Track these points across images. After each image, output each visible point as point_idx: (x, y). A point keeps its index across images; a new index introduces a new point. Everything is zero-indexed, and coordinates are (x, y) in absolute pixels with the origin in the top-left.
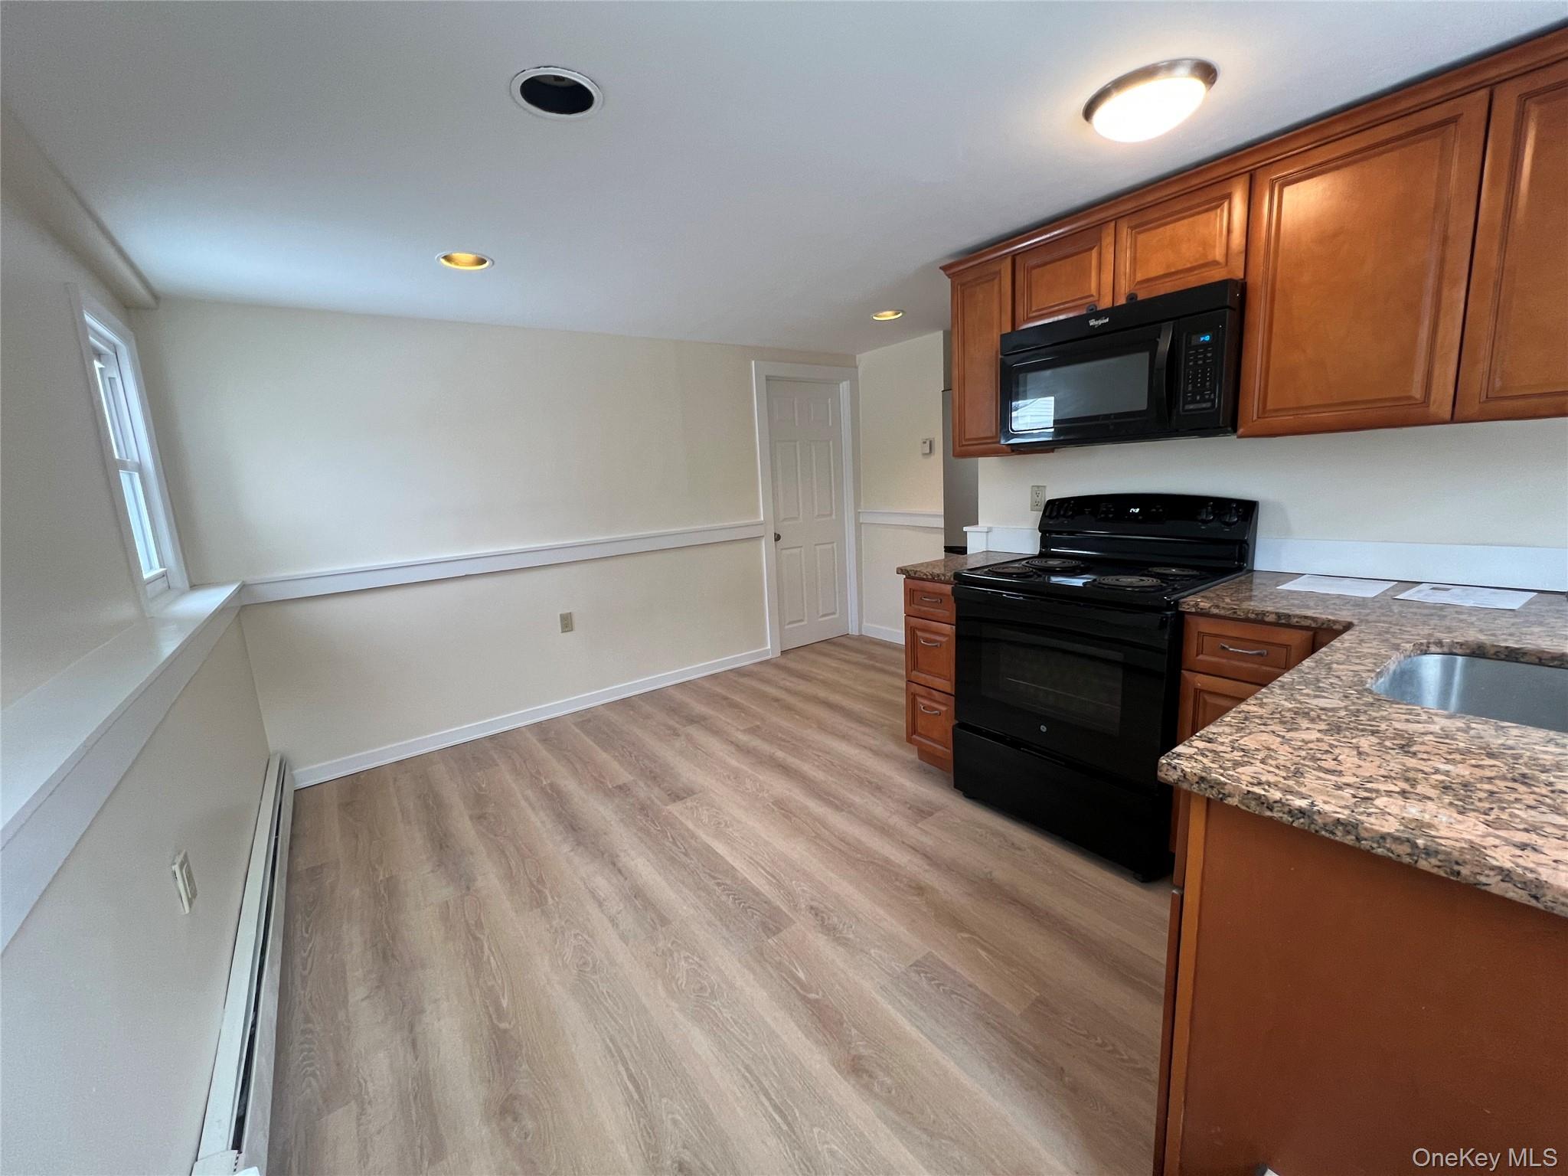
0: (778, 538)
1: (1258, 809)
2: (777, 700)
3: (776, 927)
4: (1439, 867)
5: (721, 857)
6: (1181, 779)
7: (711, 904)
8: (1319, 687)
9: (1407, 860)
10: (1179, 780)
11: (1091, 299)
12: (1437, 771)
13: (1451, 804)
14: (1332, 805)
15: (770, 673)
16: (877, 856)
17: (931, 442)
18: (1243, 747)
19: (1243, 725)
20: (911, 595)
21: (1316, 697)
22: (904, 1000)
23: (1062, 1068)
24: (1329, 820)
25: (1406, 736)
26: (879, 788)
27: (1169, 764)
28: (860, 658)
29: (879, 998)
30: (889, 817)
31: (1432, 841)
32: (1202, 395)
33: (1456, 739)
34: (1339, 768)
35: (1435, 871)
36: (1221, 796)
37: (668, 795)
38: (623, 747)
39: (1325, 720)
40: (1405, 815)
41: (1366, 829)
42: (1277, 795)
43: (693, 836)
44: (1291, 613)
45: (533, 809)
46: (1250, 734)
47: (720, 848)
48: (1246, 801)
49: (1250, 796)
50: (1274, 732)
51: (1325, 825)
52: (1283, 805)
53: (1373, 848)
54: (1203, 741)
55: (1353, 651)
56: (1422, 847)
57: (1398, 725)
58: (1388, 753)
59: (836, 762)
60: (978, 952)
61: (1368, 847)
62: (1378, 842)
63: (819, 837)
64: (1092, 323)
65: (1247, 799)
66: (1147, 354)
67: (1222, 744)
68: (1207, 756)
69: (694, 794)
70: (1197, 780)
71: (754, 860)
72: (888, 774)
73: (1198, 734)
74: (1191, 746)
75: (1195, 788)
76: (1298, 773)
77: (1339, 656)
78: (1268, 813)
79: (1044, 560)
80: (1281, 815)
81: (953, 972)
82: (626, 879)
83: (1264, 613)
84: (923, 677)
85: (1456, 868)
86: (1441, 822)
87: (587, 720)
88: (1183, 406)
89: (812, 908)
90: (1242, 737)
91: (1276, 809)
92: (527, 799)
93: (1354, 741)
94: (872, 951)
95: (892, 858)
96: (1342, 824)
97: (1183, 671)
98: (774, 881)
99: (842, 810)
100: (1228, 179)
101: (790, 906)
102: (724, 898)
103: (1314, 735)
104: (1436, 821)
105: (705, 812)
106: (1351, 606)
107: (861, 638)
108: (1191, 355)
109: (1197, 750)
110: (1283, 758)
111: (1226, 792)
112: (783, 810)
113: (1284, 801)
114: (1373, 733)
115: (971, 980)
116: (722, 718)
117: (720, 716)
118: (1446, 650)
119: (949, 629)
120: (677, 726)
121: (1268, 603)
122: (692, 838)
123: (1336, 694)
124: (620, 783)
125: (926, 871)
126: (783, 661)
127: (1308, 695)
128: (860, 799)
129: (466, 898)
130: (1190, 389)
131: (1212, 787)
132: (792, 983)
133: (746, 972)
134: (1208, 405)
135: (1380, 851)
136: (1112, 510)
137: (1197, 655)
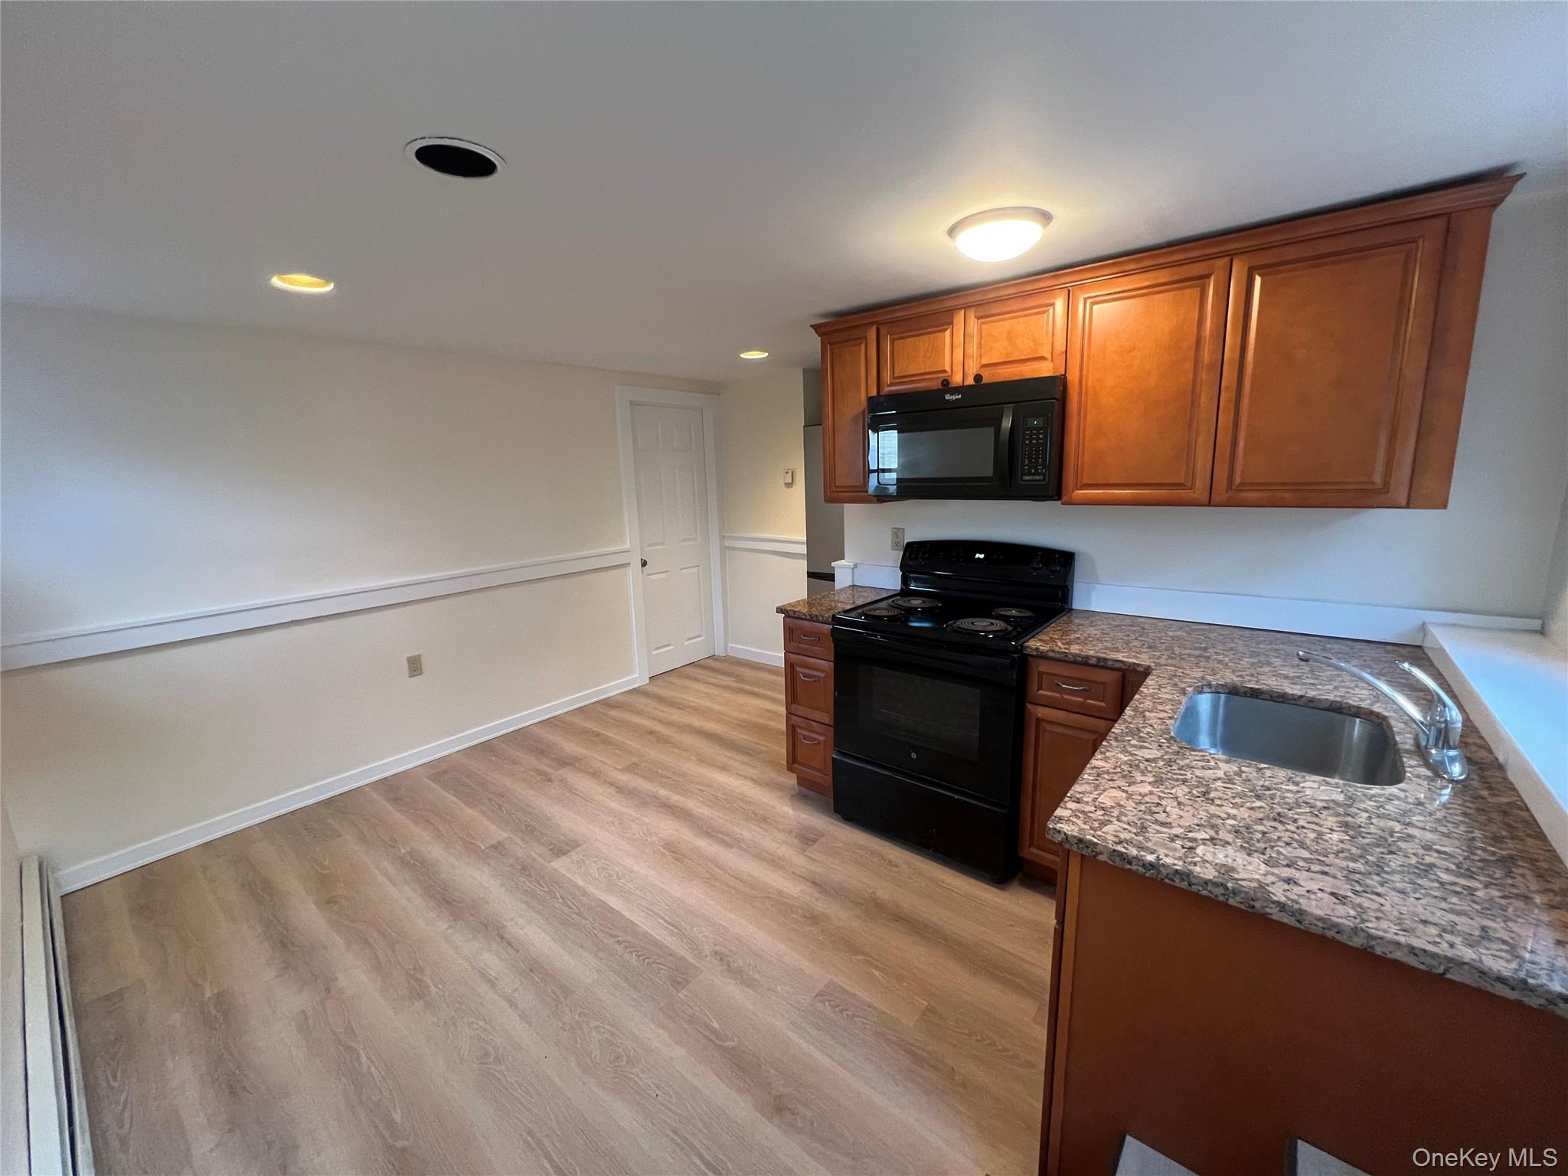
0: (644, 564)
1: (1121, 863)
2: (651, 733)
3: (684, 979)
4: (1241, 903)
5: (617, 911)
6: (1064, 840)
7: (615, 965)
8: (1141, 737)
9: (1221, 898)
10: (1062, 841)
11: (947, 374)
12: (1229, 816)
13: (1241, 846)
14: (1171, 859)
15: (641, 702)
16: (770, 890)
17: (792, 473)
18: (1102, 805)
19: (1097, 782)
20: (790, 633)
21: (1141, 747)
22: (814, 1032)
23: (953, 1069)
24: (1169, 871)
25: (1205, 783)
26: (764, 819)
27: (1055, 829)
28: (728, 681)
29: (791, 1034)
30: (778, 848)
31: (1237, 883)
32: (1036, 469)
33: (1234, 784)
34: (1169, 820)
35: (1239, 905)
36: (1094, 853)
37: (550, 850)
38: (490, 799)
39: (1151, 772)
40: (1217, 861)
41: (1195, 877)
42: (1134, 852)
43: (584, 893)
44: (1108, 657)
45: (395, 884)
46: (1104, 790)
47: (615, 903)
48: (1112, 857)
49: (1115, 853)
50: (1120, 788)
51: (1168, 874)
52: (1139, 860)
53: (1200, 891)
54: (1074, 802)
55: (1156, 697)
56: (1231, 889)
57: (1198, 773)
58: (1197, 802)
59: (720, 795)
60: (873, 973)
61: (1196, 890)
62: (1202, 886)
63: (711, 876)
64: (948, 397)
65: (1113, 856)
66: (993, 429)
67: (1087, 803)
68: (1080, 818)
69: (579, 846)
70: (1076, 841)
71: (652, 911)
72: (770, 803)
73: (1068, 795)
74: (1066, 808)
75: (1075, 848)
76: (1143, 829)
77: (1148, 704)
78: (1128, 867)
79: (907, 599)
80: (1136, 867)
81: (854, 996)
82: (518, 951)
83: (1088, 657)
84: (801, 710)
85: (1252, 903)
86: (1238, 864)
87: (442, 771)
88: (1022, 477)
89: (716, 953)
90: (1100, 795)
91: (1134, 863)
92: (385, 874)
93: (1173, 791)
94: (779, 988)
95: (785, 890)
96: (1179, 874)
97: (1027, 705)
98: (676, 931)
99: (731, 846)
100: (1051, 290)
101: (695, 954)
102: (627, 956)
103: (1146, 788)
104: (1235, 865)
105: (593, 864)
106: (1146, 648)
107: (726, 659)
108: (1027, 435)
109: (1070, 811)
110: (1131, 813)
111: (1098, 850)
112: (674, 852)
113: (1139, 857)
114: (1184, 781)
115: (869, 1000)
116: (598, 758)
117: (594, 755)
118: (1213, 690)
119: (828, 665)
120: (549, 770)
121: (1090, 647)
122: (583, 896)
123: (1153, 743)
124: (493, 842)
125: (817, 899)
126: (650, 688)
127: (1134, 746)
128: (747, 832)
129: (328, 1003)
130: (1027, 463)
131: (1087, 847)
132: (707, 1034)
133: (661, 1031)
134: (1041, 477)
135: (1204, 893)
136: (962, 554)
137: (1038, 690)
